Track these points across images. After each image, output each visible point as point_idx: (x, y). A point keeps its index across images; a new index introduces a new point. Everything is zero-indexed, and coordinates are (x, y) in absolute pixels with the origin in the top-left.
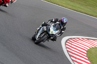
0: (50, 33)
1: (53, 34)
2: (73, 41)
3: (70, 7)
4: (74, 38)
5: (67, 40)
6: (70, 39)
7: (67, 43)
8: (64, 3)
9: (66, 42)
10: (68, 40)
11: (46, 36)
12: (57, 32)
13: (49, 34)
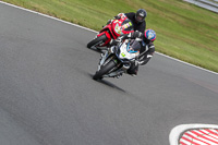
0: (121, 57)
1: (126, 59)
2: (195, 136)
3: (190, 58)
4: (198, 129)
5: (182, 134)
6: (189, 130)
7: (182, 140)
8: (175, 50)
9: (181, 137)
10: (184, 132)
11: (112, 64)
12: (134, 55)
13: (119, 60)
